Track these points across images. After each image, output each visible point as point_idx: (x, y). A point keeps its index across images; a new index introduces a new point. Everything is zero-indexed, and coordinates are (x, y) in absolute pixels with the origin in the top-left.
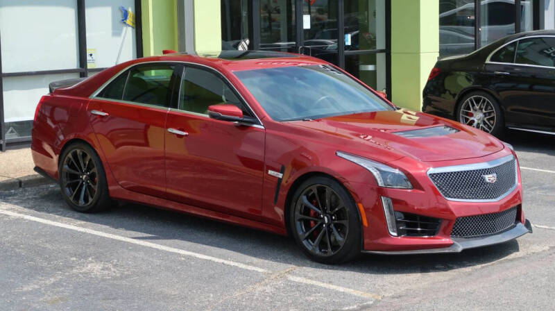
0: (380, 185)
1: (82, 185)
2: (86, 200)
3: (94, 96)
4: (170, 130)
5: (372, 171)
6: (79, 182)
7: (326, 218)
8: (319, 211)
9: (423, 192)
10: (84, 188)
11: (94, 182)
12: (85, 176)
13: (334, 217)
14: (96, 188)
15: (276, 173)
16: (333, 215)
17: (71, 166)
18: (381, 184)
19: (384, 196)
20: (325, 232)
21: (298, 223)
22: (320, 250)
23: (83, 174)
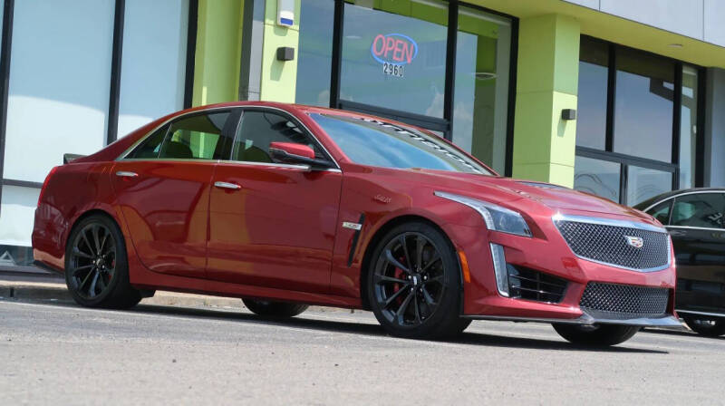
0: (489, 228)
1: (94, 272)
2: (98, 290)
3: (122, 158)
4: (217, 184)
5: (481, 212)
6: (90, 269)
7: (415, 279)
8: (408, 270)
9: (545, 242)
10: (97, 276)
11: (110, 266)
12: (99, 260)
13: (425, 277)
14: (112, 273)
15: (352, 224)
16: (425, 275)
17: (83, 248)
18: (490, 226)
19: (493, 243)
20: (413, 297)
21: (377, 287)
22: (405, 322)
23: (97, 257)
